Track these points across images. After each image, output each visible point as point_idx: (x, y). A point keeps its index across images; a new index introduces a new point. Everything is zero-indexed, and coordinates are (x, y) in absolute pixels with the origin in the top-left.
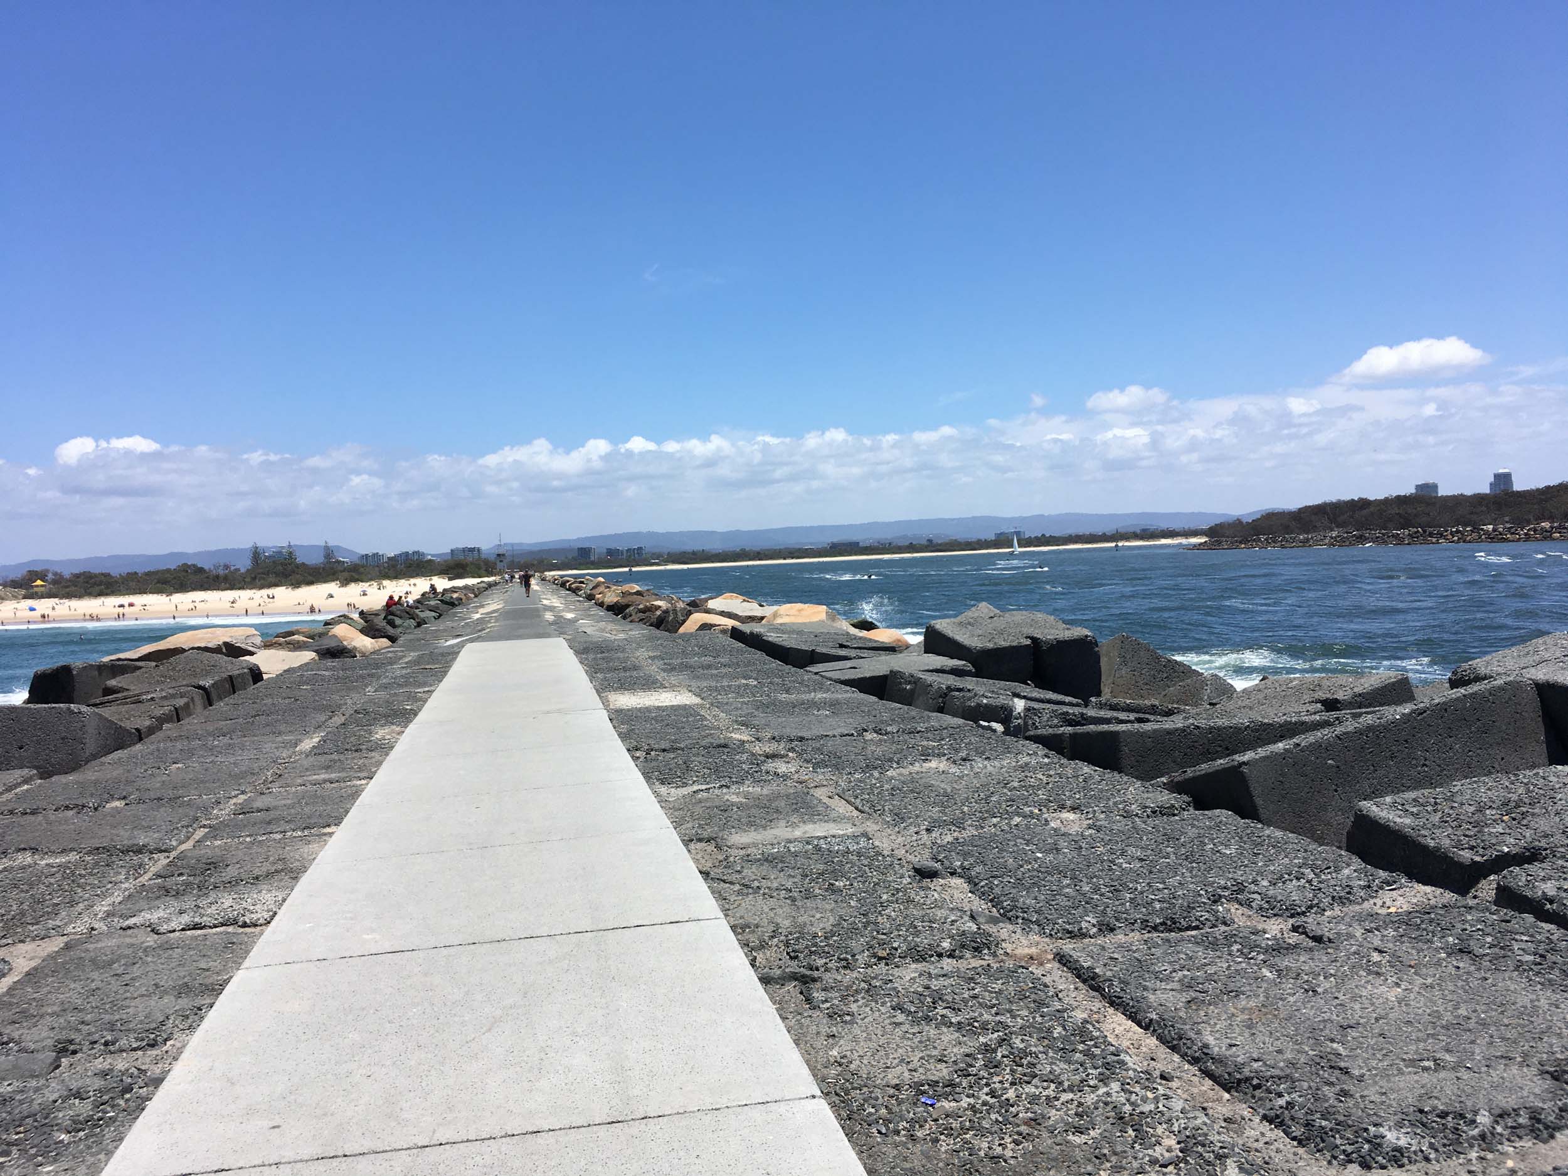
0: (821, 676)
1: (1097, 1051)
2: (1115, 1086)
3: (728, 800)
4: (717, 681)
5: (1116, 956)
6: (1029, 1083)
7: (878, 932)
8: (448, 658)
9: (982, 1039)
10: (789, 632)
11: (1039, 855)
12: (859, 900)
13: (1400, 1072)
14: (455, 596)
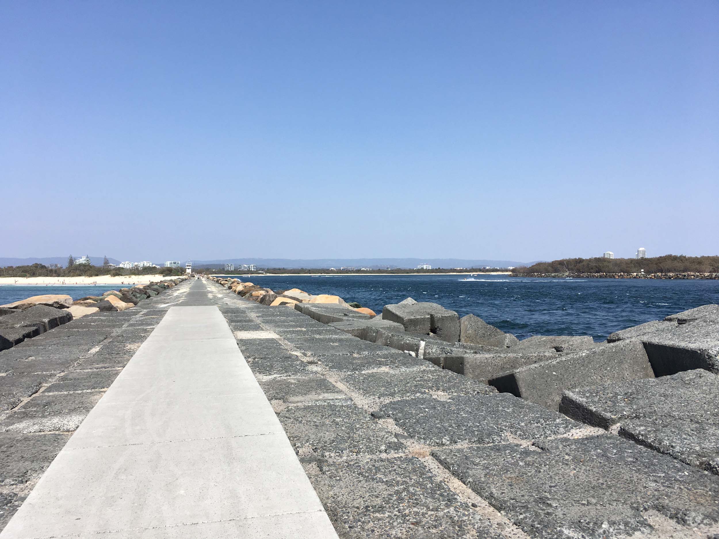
0: (336, 328)
1: (446, 494)
2: (452, 509)
3: (290, 382)
4: (288, 328)
5: (456, 454)
6: (414, 507)
7: (354, 442)
8: (162, 312)
9: (396, 488)
10: (321, 308)
11: (427, 410)
12: (346, 427)
13: (573, 505)
14: (166, 284)
